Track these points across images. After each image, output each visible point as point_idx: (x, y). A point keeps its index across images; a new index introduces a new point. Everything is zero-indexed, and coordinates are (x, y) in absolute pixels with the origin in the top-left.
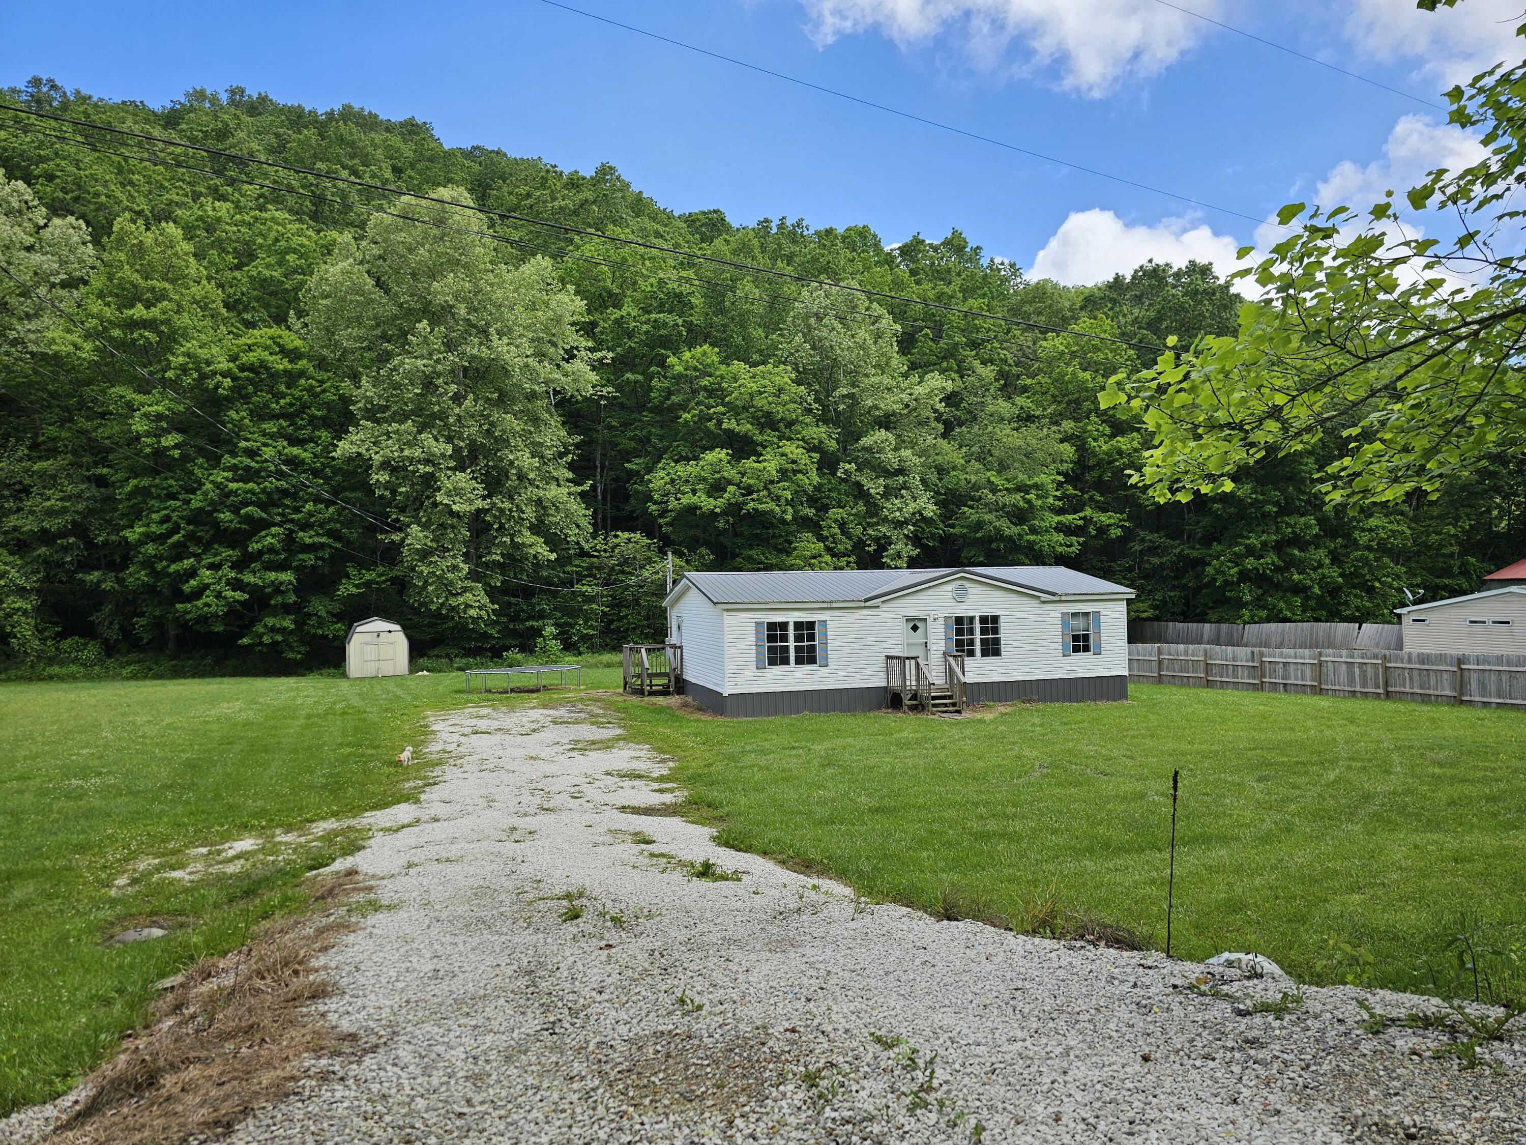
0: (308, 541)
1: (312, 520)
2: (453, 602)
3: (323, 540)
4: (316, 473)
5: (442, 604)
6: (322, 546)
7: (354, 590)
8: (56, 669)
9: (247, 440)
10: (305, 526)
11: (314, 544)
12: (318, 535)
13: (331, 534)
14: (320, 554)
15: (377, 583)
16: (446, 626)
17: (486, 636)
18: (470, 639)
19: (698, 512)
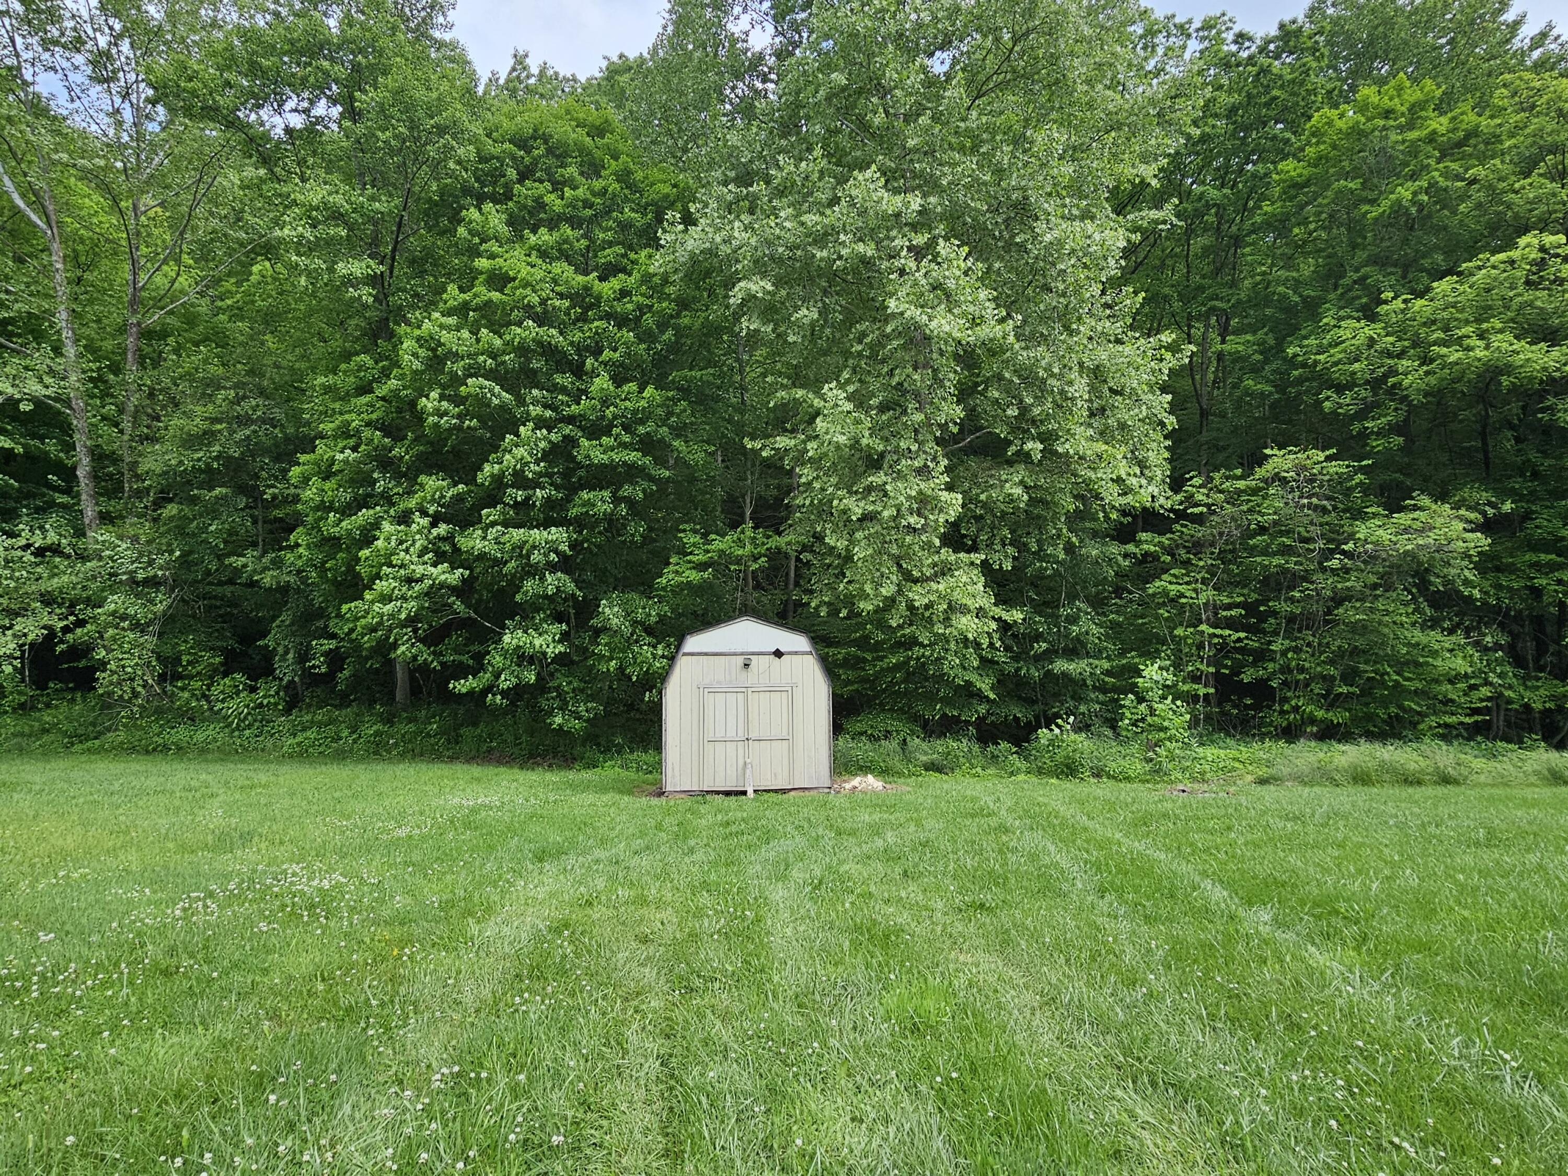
0: (599, 457)
1: (610, 412)
2: (919, 596)
3: (633, 456)
4: (622, 322)
5: (891, 602)
6: (632, 472)
7: (693, 576)
8: (181, 733)
9: (492, 256)
10: (596, 430)
11: (611, 467)
12: (624, 445)
13: (647, 445)
14: (626, 490)
15: (738, 561)
16: (884, 664)
17: (969, 693)
18: (931, 698)
19: (1505, 381)
